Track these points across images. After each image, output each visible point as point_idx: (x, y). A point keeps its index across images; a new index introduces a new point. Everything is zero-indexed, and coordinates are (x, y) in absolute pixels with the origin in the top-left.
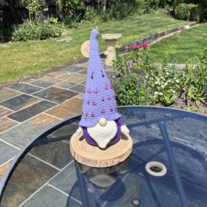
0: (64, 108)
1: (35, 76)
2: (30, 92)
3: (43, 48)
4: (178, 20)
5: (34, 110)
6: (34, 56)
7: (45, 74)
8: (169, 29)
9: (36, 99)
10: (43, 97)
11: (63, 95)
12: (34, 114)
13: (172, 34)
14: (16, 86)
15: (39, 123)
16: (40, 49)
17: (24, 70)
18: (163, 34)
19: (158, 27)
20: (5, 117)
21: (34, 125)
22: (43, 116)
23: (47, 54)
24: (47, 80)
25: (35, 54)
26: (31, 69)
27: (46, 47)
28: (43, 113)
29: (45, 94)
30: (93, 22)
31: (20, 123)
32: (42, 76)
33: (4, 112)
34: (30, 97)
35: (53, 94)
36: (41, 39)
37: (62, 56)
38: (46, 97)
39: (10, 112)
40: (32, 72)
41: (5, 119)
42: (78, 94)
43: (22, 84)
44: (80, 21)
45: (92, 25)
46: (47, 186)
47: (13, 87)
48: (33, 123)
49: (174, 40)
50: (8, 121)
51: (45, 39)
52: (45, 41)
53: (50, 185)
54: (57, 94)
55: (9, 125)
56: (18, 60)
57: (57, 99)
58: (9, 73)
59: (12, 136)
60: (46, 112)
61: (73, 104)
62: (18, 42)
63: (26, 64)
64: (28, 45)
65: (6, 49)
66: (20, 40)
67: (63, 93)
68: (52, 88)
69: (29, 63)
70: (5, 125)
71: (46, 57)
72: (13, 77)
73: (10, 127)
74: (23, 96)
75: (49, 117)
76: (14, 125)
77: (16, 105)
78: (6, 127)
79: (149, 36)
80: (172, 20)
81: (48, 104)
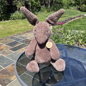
1: (20, 34)
2: (18, 40)
3: (23, 23)
4: (81, 12)
5: (20, 47)
6: (19, 26)
7: (24, 33)
8: (77, 16)
9: (20, 43)
12: (19, 49)
13: (78, 18)
14: (12, 38)
15: (22, 52)
16: (21, 23)
17: (15, 32)
18: (74, 18)
19: (72, 15)
22: (23, 50)
23: (24, 25)
24: (25, 36)
25: (19, 25)
26: (18, 31)
27: (24, 22)
29: (24, 41)
30: (44, 12)
31: (14, 52)
32: (22, 34)
33: (8, 48)
34: (18, 42)
35: (27, 41)
36: (22, 19)
37: (30, 27)
39: (10, 48)
40: (18, 32)
41: (8, 50)
43: (14, 37)
44: (38, 12)
45: (44, 13)
46: (25, 74)
47: (11, 38)
49: (79, 20)
50: (10, 51)
51: (23, 19)
52: (23, 20)
53: (26, 73)
56: (13, 27)
58: (9, 33)
59: (11, 56)
62: (12, 20)
63: (16, 29)
64: (17, 22)
65: (8, 23)
66: (13, 19)
68: (27, 39)
69: (17, 29)
70: (8, 52)
71: (24, 26)
72: (11, 34)
74: (15, 42)
76: (12, 52)
77: (12, 45)
78: (9, 53)
79: (68, 19)
80: (79, 12)
81: (25, 45)
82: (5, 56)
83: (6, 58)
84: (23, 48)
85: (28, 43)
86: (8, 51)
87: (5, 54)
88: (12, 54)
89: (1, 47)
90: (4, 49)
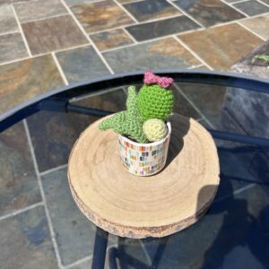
0: (210, 36)
5: (164, 28)
9: (175, 11)
10: (186, 9)
11: (218, 13)
12: (161, 34)
15: (161, 50)
20: (122, 27)
21: (153, 51)
22: (171, 42)
28: (174, 36)
29: (191, 6)
31: (136, 43)
33: (125, 20)
35: (204, 8)
38: (192, 10)
39: (132, 21)
41: (121, 31)
42: (243, 16)
48: (154, 48)
50: (123, 35)
54: (210, 10)
55: (121, 41)
57: (205, 18)
59: (119, 59)
60: (179, 37)
61: (226, 34)
67: (220, 9)
70: (117, 40)
73: (121, 44)
75: (179, 45)
76: (127, 43)
78: (117, 43)
81: (187, 24)
82: (99, 53)
83: (100, 60)
84: (174, 32)
85: (205, 14)
86: (119, 35)
87: (102, 44)
88: (125, 49)
89: (105, 12)
90: (110, 24)
